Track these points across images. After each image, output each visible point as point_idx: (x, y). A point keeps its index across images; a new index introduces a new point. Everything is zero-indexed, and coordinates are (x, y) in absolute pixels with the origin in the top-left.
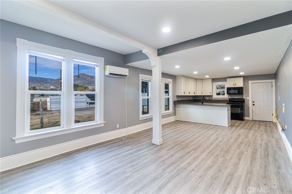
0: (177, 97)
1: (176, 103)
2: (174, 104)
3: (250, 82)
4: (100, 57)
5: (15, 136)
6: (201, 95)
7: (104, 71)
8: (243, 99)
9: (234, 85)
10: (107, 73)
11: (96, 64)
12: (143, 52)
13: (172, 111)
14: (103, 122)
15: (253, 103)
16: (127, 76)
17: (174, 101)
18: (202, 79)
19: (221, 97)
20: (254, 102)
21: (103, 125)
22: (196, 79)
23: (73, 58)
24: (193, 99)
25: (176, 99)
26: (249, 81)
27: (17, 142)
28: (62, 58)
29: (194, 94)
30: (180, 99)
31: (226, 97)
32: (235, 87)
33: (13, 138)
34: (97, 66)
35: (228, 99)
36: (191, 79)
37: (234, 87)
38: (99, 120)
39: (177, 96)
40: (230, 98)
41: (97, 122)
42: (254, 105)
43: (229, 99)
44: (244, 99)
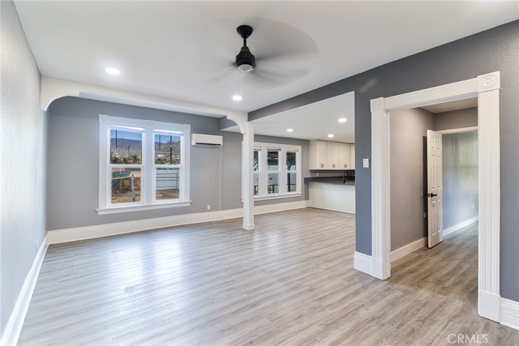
0: (311, 173)
2: (305, 182)
4: (185, 125)
5: (98, 208)
7: (191, 140)
10: (194, 144)
11: (181, 133)
12: (228, 118)
13: (300, 193)
14: (188, 201)
16: (220, 145)
17: (305, 178)
21: (189, 205)
23: (154, 129)
25: (309, 176)
27: (100, 213)
28: (142, 129)
29: (346, 167)
30: (318, 175)
33: (96, 210)
34: (182, 135)
36: (337, 143)
38: (184, 198)
39: (310, 170)
41: (182, 200)
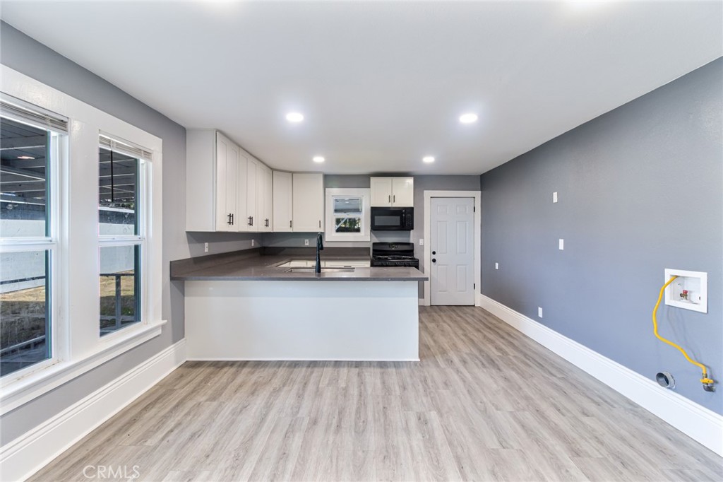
0: (190, 242)
1: (181, 273)
2: (172, 279)
3: (427, 194)
6: (288, 229)
8: (408, 244)
9: (392, 199)
13: (161, 322)
15: (434, 257)
17: (172, 263)
18: (292, 173)
19: (348, 238)
20: (434, 253)
22: (273, 170)
24: (258, 246)
25: (184, 252)
26: (425, 191)
29: (267, 225)
30: (206, 249)
31: (364, 237)
32: (395, 205)
35: (370, 246)
36: (256, 161)
37: (389, 205)
40: (376, 240)
42: (434, 261)
43: (374, 244)
44: (413, 244)
